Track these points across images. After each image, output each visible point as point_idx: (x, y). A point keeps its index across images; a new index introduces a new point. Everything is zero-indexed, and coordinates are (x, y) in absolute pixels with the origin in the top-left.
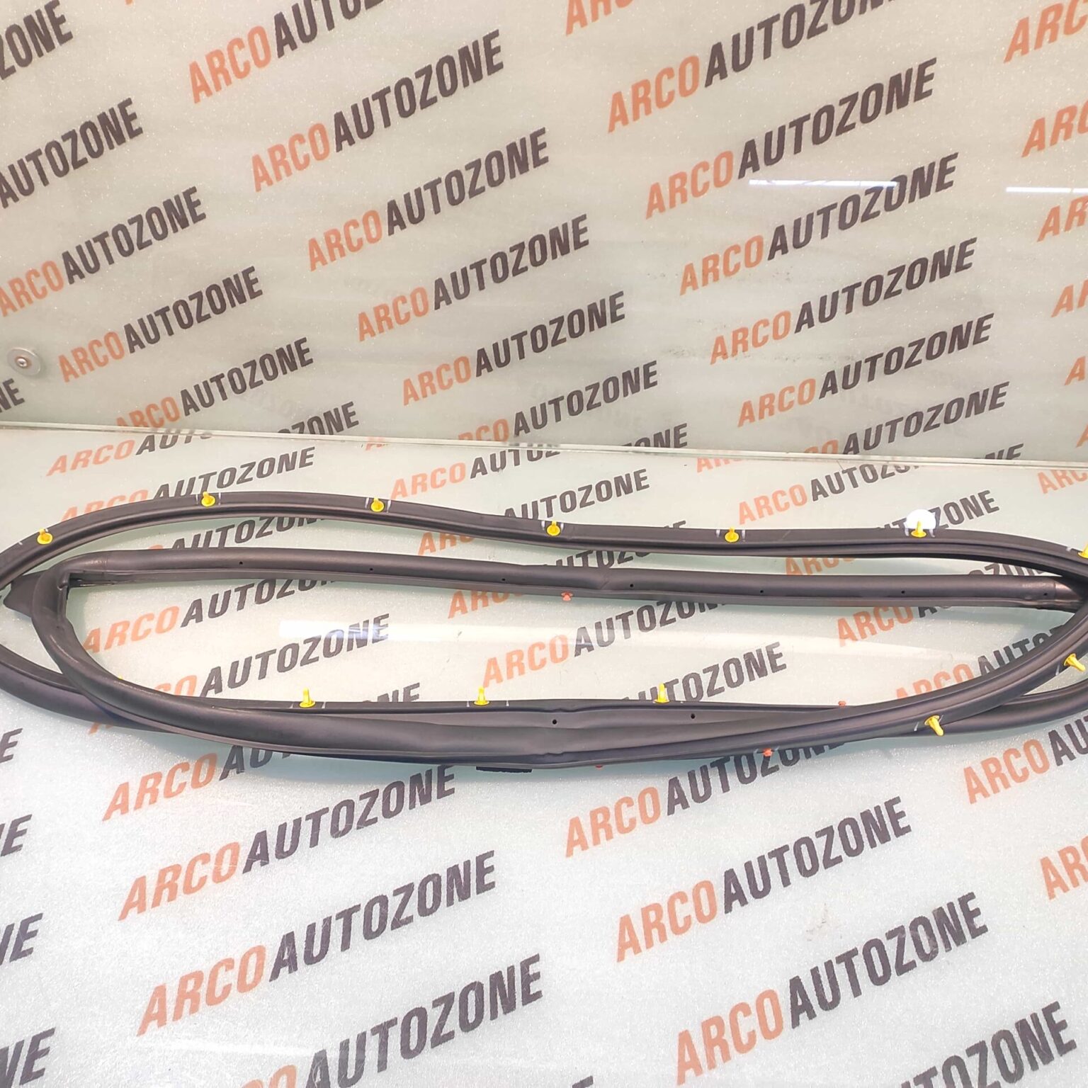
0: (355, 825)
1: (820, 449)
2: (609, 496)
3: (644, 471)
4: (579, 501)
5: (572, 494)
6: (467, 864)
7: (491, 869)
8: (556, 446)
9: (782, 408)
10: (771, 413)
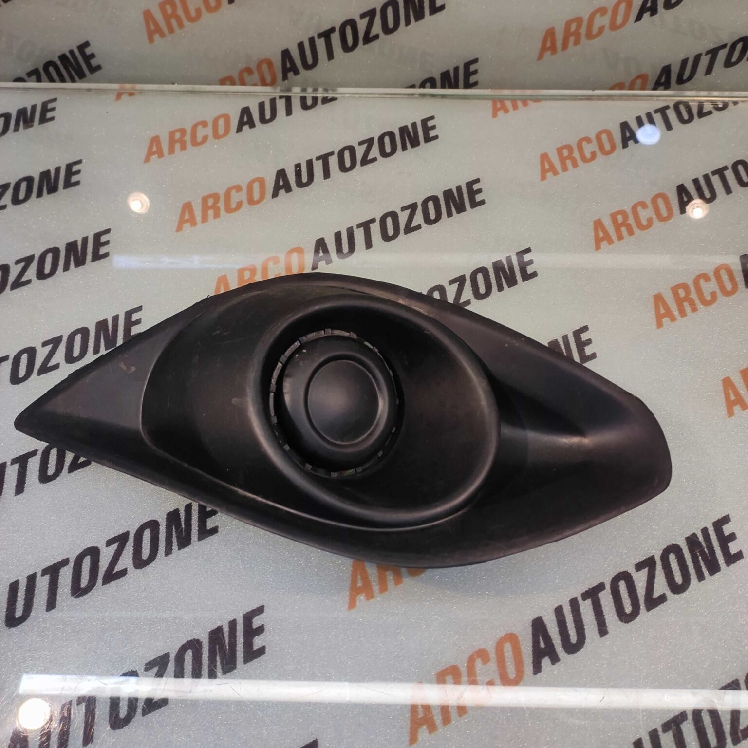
0: (100, 580)
1: (627, 85)
2: (394, 150)
3: (432, 118)
4: (359, 157)
5: (351, 149)
6: (233, 624)
7: (261, 630)
8: (334, 90)
9: (590, 36)
10: (577, 42)
